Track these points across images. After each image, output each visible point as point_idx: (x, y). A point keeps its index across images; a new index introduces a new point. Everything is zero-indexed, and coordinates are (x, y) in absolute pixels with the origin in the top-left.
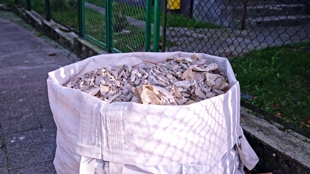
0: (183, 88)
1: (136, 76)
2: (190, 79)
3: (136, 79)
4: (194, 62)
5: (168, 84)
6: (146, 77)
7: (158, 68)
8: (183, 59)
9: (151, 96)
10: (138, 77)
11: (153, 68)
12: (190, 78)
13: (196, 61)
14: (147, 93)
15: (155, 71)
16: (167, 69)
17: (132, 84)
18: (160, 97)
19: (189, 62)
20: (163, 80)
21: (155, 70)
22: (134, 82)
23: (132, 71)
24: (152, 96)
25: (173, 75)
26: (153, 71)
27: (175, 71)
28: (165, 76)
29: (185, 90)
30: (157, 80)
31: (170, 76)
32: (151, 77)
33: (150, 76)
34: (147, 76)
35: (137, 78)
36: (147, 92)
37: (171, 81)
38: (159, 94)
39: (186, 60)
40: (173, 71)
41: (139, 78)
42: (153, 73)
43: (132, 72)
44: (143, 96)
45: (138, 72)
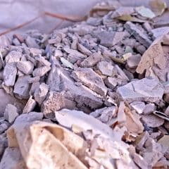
0: (144, 104)
1: (18, 70)
2: (157, 70)
3: (17, 77)
4: (159, 16)
5: (103, 92)
6: (43, 71)
7: (74, 45)
8: (131, 10)
9: (58, 156)
10: (22, 72)
11: (61, 42)
12: (158, 67)
13: (162, 15)
14: (47, 147)
15: (68, 54)
16: (95, 40)
17: (8, 91)
18: (87, 158)
19: (148, 19)
20: (91, 80)
21: (67, 49)
22: (13, 87)
23: (6, 55)
24: (62, 155)
25: (115, 62)
26: (63, 51)
27: (118, 48)
28: (95, 67)
29: (151, 107)
30: (75, 81)
31: (106, 66)
32: (56, 73)
33: (54, 71)
34: (47, 70)
35: (20, 74)
36: (45, 144)
37: (111, 81)
38: (84, 146)
39: (139, 14)
40: (113, 48)
41: (25, 75)
42: (62, 59)
43: (7, 58)
44: (35, 160)
45: (23, 58)
